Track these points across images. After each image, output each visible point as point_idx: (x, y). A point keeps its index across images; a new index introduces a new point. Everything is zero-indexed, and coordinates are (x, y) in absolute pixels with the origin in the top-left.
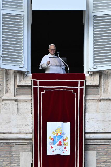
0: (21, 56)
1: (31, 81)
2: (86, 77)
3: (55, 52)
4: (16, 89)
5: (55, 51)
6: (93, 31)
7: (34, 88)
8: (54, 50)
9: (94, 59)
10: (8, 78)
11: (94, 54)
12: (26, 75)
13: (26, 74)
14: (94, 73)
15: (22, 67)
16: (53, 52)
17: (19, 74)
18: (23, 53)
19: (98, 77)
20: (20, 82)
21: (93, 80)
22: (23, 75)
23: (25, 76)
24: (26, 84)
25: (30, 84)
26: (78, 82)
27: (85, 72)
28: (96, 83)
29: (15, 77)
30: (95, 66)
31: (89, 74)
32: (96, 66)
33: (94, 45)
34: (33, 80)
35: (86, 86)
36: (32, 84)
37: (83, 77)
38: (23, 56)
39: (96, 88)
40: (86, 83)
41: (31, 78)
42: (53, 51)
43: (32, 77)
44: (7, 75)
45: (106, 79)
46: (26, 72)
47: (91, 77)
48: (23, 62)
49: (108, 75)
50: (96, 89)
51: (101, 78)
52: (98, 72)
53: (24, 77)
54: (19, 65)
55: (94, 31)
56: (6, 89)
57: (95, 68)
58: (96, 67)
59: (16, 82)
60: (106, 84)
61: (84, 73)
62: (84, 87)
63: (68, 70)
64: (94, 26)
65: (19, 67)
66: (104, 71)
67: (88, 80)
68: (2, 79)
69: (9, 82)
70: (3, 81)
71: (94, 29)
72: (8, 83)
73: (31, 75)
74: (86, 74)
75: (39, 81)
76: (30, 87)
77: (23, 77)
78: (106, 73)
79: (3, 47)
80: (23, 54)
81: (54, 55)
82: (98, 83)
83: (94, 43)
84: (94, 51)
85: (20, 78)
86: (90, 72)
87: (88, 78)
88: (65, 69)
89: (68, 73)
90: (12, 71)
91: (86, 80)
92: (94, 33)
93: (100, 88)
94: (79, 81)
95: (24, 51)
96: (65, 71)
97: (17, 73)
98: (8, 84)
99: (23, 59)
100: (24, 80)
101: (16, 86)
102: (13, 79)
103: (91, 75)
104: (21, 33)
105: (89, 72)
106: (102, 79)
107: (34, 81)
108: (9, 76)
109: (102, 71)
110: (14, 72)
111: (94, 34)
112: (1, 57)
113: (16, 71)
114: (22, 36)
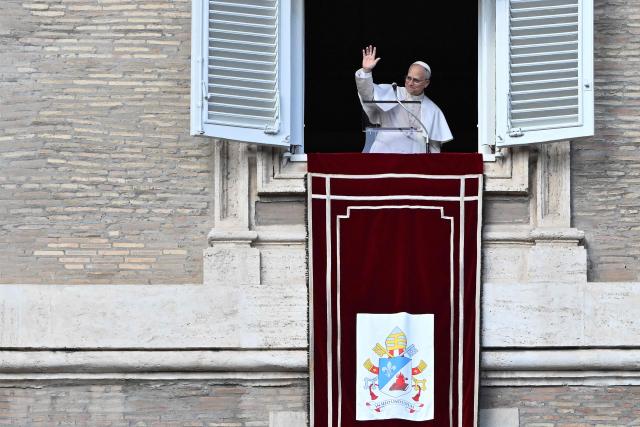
0: (271, 96)
1: (305, 178)
2: (486, 164)
4: (253, 206)
6: (508, 15)
7: (313, 200)
9: (513, 107)
10: (230, 170)
11: (512, 88)
12: (289, 159)
13: (288, 154)
14: (513, 151)
15: (275, 131)
17: (264, 155)
18: (277, 86)
19: (526, 163)
20: (268, 181)
21: (508, 174)
22: (277, 160)
23: (285, 161)
24: (288, 190)
25: (300, 188)
26: (459, 180)
27: (481, 150)
28: (519, 184)
29: (252, 166)
30: (516, 130)
31: (497, 154)
32: (518, 129)
33: (512, 61)
34: (310, 175)
35: (486, 194)
36: (306, 188)
37: (478, 165)
38: (277, 95)
39: (519, 201)
40: (487, 184)
41: (303, 170)
43: (307, 164)
44: (226, 160)
45: (551, 171)
46: (289, 149)
47: (502, 166)
48: (277, 114)
49: (560, 157)
50: (520, 205)
51: (536, 167)
52: (524, 149)
53: (280, 165)
54: (264, 126)
55: (512, 15)
56: (223, 206)
57: (516, 136)
58: (519, 133)
59: (256, 183)
60: (551, 188)
61: (479, 152)
62: (479, 198)
65: (266, 133)
66: (546, 145)
67: (494, 175)
68: (208, 172)
69: (230, 183)
70: (213, 180)
73: (304, 157)
74: (487, 157)
75: (332, 180)
76: (300, 197)
77: (277, 166)
78: (552, 152)
79: (211, 66)
80: (279, 89)
82: (527, 186)
83: (512, 52)
84: (512, 79)
85: (267, 169)
86: (500, 148)
87: (491, 170)
90: (242, 147)
91: (487, 174)
93: (532, 201)
94: (463, 178)
95: (279, 80)
97: (258, 150)
98: (230, 190)
99: (277, 104)
100: (283, 175)
101: (254, 194)
102: (244, 173)
103: (503, 159)
104: (272, 22)
105: (497, 149)
106: (539, 172)
107: (314, 178)
108: (232, 163)
109: (539, 147)
110: (250, 149)
111: (512, 24)
112: (206, 98)
113: (253, 146)
114: (274, 30)
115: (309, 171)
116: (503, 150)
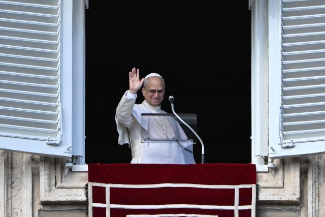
0: (54, 108)
1: (86, 188)
2: (259, 175)
3: (162, 99)
4: (36, 213)
5: (162, 95)
6: (280, 31)
7: (94, 208)
8: (159, 91)
9: (284, 120)
10: (14, 179)
11: (284, 102)
12: (70, 169)
13: (70, 165)
14: (285, 162)
15: (58, 142)
16: (157, 99)
17: (47, 165)
18: (59, 99)
19: (298, 174)
20: (50, 190)
21: (280, 184)
22: (59, 170)
23: (66, 171)
24: (70, 199)
25: (81, 197)
26: (234, 190)
27: (254, 161)
28: (290, 193)
29: (35, 176)
30: (288, 142)
31: (270, 165)
32: (290, 141)
33: (284, 75)
34: (91, 185)
35: (259, 203)
36: (87, 196)
37: (250, 175)
38: (59, 108)
39: (291, 210)
40: (260, 194)
41: (83, 179)
42: (156, 95)
43: (87, 174)
44: (10, 169)
45: (322, 182)
46: (70, 160)
47: (274, 177)
48: (58, 126)
50: (292, 214)
51: (307, 177)
52: (296, 160)
53: (62, 175)
54: (46, 138)
55: (284, 31)
56: (8, 214)
57: (288, 147)
58: (291, 145)
59: (39, 192)
60: (321, 199)
62: (253, 207)
63: (203, 153)
64: (284, 14)
65: (48, 144)
66: (316, 156)
67: (267, 185)
69: (14, 192)
71: (284, 22)
72: (14, 194)
73: (85, 167)
74: (260, 167)
75: (111, 189)
76: (81, 205)
77: (59, 175)
78: (321, 163)
80: (61, 102)
81: (159, 107)
82: (298, 196)
83: (284, 67)
84: (284, 93)
85: (50, 179)
86: (273, 159)
87: (264, 180)
88: (192, 150)
89: (201, 162)
90: (26, 158)
91: (260, 184)
92: (283, 38)
93: (303, 210)
94: (237, 188)
95: (61, 93)
96: (192, 156)
97: (41, 161)
98: (14, 199)
99: (59, 116)
100: (64, 185)
101: (37, 203)
102: (27, 181)
103: (275, 169)
104: (54, 38)
105: (270, 160)
106: (310, 182)
107: (94, 188)
108: (16, 172)
109: (310, 158)
110: (33, 160)
111: (284, 40)
113: (36, 157)
114: (56, 46)
115: (90, 180)
116: (275, 161)
